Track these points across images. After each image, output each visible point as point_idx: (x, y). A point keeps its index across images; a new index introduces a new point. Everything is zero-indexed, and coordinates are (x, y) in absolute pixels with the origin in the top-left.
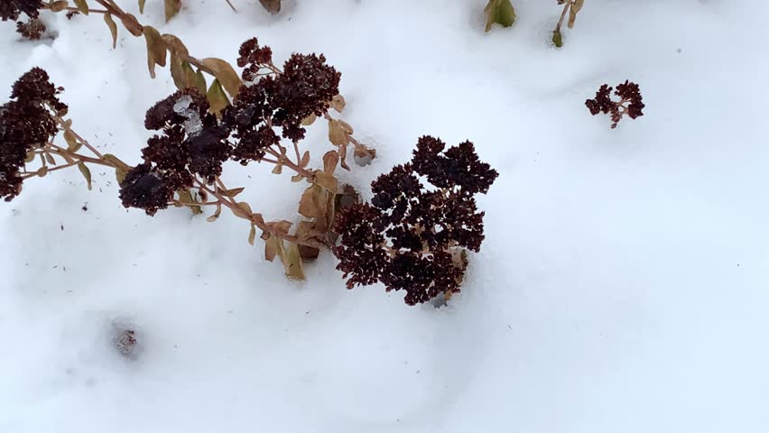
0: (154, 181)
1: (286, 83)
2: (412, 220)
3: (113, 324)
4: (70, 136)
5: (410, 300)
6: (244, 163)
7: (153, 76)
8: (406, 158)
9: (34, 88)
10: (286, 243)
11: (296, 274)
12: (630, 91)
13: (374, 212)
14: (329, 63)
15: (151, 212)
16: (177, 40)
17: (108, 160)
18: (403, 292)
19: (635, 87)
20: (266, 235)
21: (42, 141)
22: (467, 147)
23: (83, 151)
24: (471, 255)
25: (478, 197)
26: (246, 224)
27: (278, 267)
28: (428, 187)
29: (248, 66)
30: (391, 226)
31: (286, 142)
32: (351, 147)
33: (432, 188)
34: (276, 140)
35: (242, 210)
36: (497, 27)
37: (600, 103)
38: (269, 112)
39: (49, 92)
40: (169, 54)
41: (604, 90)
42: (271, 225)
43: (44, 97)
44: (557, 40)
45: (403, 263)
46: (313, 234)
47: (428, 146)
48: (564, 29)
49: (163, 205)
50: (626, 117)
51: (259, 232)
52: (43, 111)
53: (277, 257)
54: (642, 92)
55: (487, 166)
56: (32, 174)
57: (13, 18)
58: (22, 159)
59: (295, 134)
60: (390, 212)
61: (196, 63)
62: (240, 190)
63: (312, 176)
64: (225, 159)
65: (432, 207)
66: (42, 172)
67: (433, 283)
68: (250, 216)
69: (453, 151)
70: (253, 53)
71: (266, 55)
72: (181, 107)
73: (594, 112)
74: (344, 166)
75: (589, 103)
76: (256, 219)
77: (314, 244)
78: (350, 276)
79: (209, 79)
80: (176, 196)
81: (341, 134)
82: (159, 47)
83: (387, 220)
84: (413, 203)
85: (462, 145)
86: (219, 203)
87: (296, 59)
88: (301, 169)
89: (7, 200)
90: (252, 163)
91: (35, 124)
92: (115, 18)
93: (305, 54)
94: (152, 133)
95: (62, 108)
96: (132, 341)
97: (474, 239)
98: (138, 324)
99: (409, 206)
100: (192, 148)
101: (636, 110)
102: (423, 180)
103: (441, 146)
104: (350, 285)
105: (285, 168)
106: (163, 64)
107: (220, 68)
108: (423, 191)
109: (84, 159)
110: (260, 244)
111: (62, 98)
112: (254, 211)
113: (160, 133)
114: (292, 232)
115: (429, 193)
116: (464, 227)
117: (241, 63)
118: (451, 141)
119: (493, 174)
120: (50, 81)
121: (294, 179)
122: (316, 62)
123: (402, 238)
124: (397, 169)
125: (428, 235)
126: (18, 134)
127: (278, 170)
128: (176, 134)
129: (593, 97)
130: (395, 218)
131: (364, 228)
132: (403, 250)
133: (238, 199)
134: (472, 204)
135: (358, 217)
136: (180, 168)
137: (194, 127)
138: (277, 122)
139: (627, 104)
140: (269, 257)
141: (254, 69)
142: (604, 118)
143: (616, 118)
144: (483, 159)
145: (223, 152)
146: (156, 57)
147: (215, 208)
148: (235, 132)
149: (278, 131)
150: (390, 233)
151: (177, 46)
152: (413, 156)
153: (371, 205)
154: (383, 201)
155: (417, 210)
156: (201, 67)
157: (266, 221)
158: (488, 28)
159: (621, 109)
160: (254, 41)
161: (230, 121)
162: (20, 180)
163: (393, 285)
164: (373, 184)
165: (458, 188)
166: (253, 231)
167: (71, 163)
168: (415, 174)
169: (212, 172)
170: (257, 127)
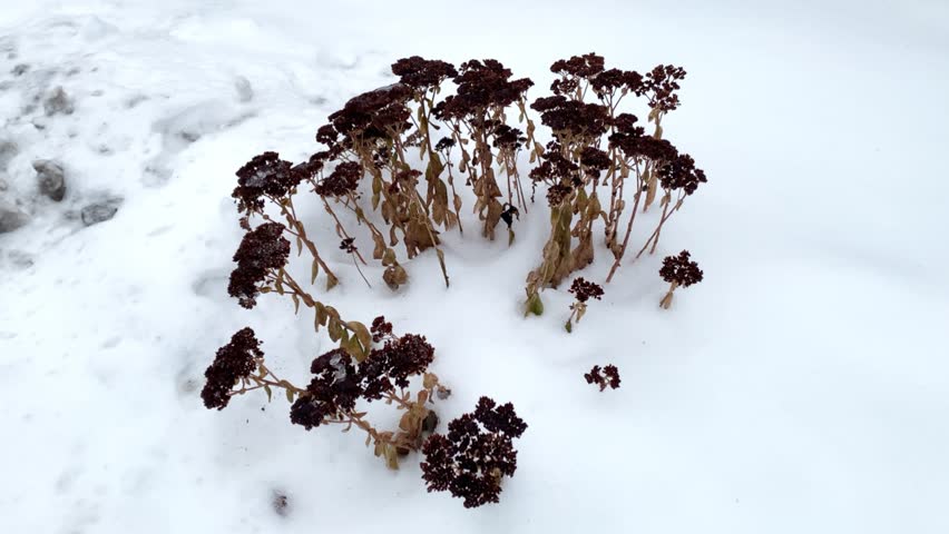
0: (312, 408)
1: (400, 351)
2: (472, 451)
3: (274, 491)
4: (263, 370)
5: (467, 505)
6: (369, 401)
7: (317, 330)
8: (472, 410)
9: (245, 340)
10: (389, 445)
11: (393, 466)
12: (611, 371)
13: (447, 443)
14: (428, 341)
15: (309, 428)
16: (334, 310)
17: (283, 384)
18: (463, 499)
19: (615, 369)
20: (377, 442)
21: (246, 374)
22: (509, 407)
23: (268, 378)
24: (507, 478)
25: (514, 440)
26: (366, 433)
27: (382, 460)
28: (483, 430)
29: (377, 333)
30: (459, 454)
31: (397, 388)
32: (435, 388)
33: (486, 431)
34: (391, 387)
35: (364, 425)
36: (532, 315)
37: (593, 377)
38: (388, 369)
39: (254, 344)
40: (328, 318)
41: (596, 369)
42: (381, 435)
43: (251, 348)
44: (569, 328)
45: (464, 479)
46: (406, 441)
47: (485, 403)
48: (573, 322)
49: (317, 424)
50: (609, 386)
51: (373, 440)
52: (248, 355)
53: (382, 455)
54: (619, 372)
55: (521, 420)
56: (236, 392)
57: (237, 296)
58: (232, 383)
59: (403, 383)
60: (459, 444)
61: (345, 325)
62: (364, 414)
63: (411, 406)
64: (357, 397)
65: (486, 444)
66: (242, 391)
67: (482, 495)
68: (369, 430)
69: (500, 408)
70: (381, 325)
71: (388, 328)
72: (334, 361)
73: (590, 382)
74: (431, 401)
75: (586, 376)
76: (372, 431)
77: (407, 447)
78: (430, 484)
79: (351, 334)
80: (326, 418)
81: (431, 381)
82: (324, 314)
83: (456, 449)
84: (473, 440)
85: (506, 405)
86: (350, 422)
87: (408, 337)
88: (404, 402)
89: (219, 409)
90: (374, 401)
91: (243, 364)
92: (298, 296)
93: (414, 334)
94: (314, 376)
95: (260, 354)
96: (284, 504)
97: (510, 468)
98: (289, 492)
99: (471, 442)
100: (338, 388)
101: (615, 383)
102: (481, 426)
103: (493, 404)
104: (429, 490)
105: (394, 402)
106: (324, 324)
107: (359, 327)
108: (480, 433)
109: (268, 383)
110: (372, 447)
111: (261, 348)
112: (372, 427)
113: (320, 376)
114: (393, 439)
115: (484, 435)
116: (505, 459)
117: (373, 330)
118: (500, 402)
119: (525, 426)
120: (255, 337)
121: (399, 408)
122: (420, 340)
123: (465, 463)
124: (465, 417)
125: (481, 463)
126: (232, 368)
127: (390, 402)
128: (328, 378)
129: (589, 372)
130: (462, 449)
131: (441, 452)
132: (465, 471)
133: (362, 419)
134: (510, 445)
135: (438, 445)
136: (329, 401)
137: (341, 375)
138: (392, 375)
139: (611, 379)
140: (377, 454)
141: (381, 335)
142: (595, 386)
143: (603, 387)
144: (518, 416)
145: (357, 392)
146: (320, 319)
147: (347, 424)
148: (366, 379)
149: (392, 381)
150: (457, 458)
151: (334, 314)
152: (475, 409)
153: (447, 438)
154: (454, 437)
155: (475, 445)
156: (347, 326)
157: (378, 431)
158: (526, 315)
159: (606, 381)
160: (383, 318)
161: (363, 371)
162: (229, 397)
163: (456, 493)
164: (449, 425)
165: (501, 433)
166: (369, 439)
167: (260, 385)
168: (476, 421)
169: (349, 405)
170: (380, 377)
